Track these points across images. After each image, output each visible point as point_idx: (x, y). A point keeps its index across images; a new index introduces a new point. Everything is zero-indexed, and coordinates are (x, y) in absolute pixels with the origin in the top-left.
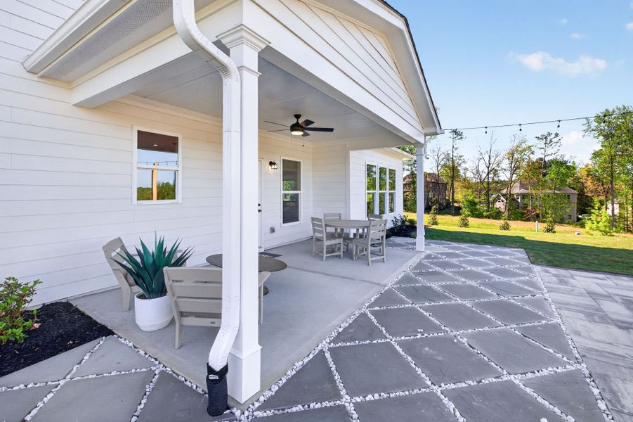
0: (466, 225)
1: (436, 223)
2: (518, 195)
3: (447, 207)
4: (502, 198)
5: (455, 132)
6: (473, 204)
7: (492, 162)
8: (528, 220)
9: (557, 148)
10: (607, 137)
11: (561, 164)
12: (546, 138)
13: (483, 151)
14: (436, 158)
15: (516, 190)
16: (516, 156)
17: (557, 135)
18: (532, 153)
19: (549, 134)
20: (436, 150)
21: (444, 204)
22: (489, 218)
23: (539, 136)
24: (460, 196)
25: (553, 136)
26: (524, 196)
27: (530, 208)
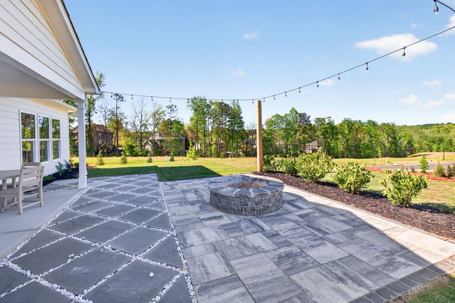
0: (125, 162)
1: (102, 164)
2: (158, 140)
3: (113, 150)
4: (150, 143)
5: (117, 95)
6: (131, 147)
7: (143, 119)
8: (163, 155)
9: (175, 114)
10: (196, 110)
11: (178, 123)
12: (171, 108)
13: (138, 111)
14: (104, 113)
15: (157, 137)
16: (157, 116)
17: (176, 106)
18: (165, 115)
19: (173, 106)
20: (103, 107)
21: (111, 148)
22: (142, 156)
23: (168, 106)
24: (123, 142)
25: (174, 107)
26: (161, 141)
27: (164, 148)
